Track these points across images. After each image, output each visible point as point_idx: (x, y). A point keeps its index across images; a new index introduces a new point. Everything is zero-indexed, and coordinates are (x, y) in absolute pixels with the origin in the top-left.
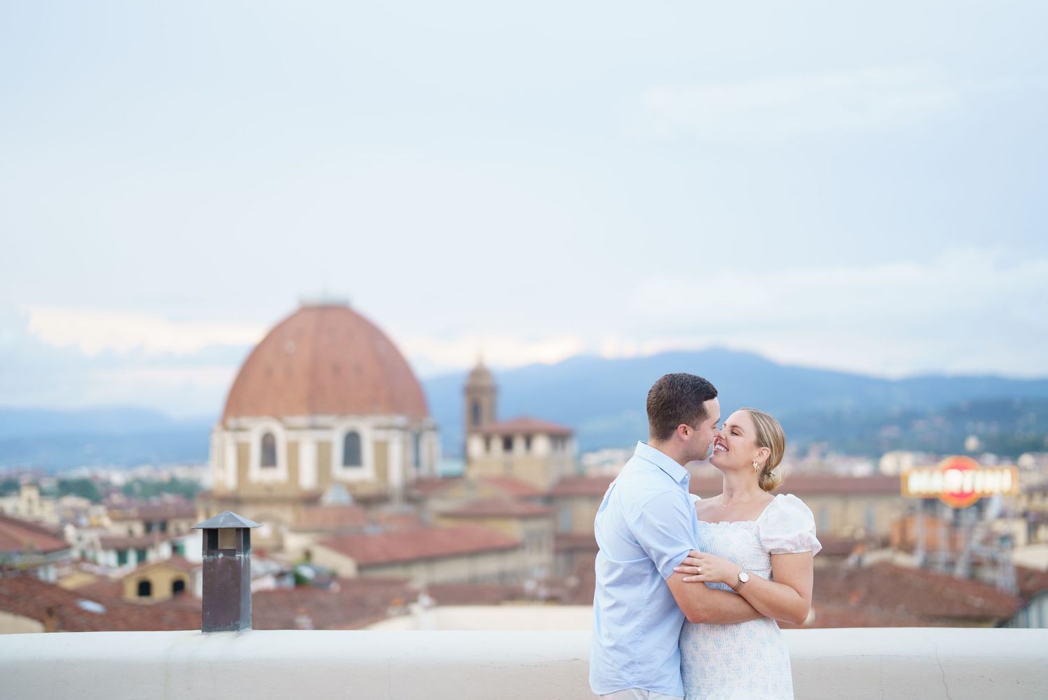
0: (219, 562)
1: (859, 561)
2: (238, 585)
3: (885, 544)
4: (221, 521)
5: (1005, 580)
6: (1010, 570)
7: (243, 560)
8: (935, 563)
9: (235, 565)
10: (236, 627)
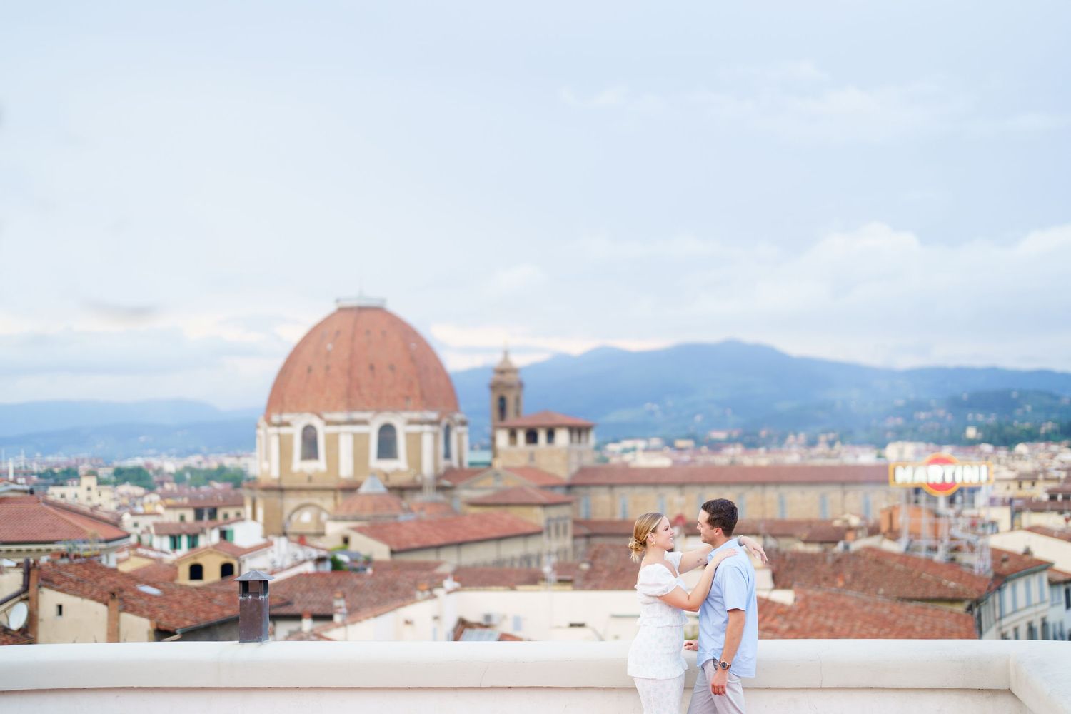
0: (249, 601)
1: (846, 547)
2: (261, 615)
3: (874, 531)
4: (250, 577)
5: (980, 563)
6: (987, 554)
7: (263, 600)
8: (917, 549)
9: (259, 602)
10: (260, 640)
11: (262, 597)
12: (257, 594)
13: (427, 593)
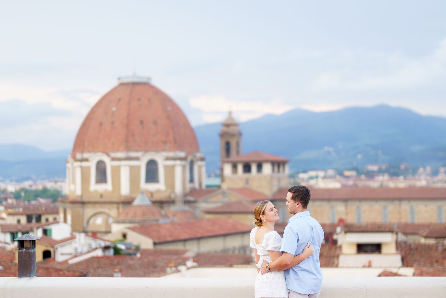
0: (24, 252)
2: (30, 261)
4: (24, 237)
7: (32, 252)
9: (29, 253)
10: (30, 276)
11: (31, 250)
12: (28, 249)
13: (174, 269)
